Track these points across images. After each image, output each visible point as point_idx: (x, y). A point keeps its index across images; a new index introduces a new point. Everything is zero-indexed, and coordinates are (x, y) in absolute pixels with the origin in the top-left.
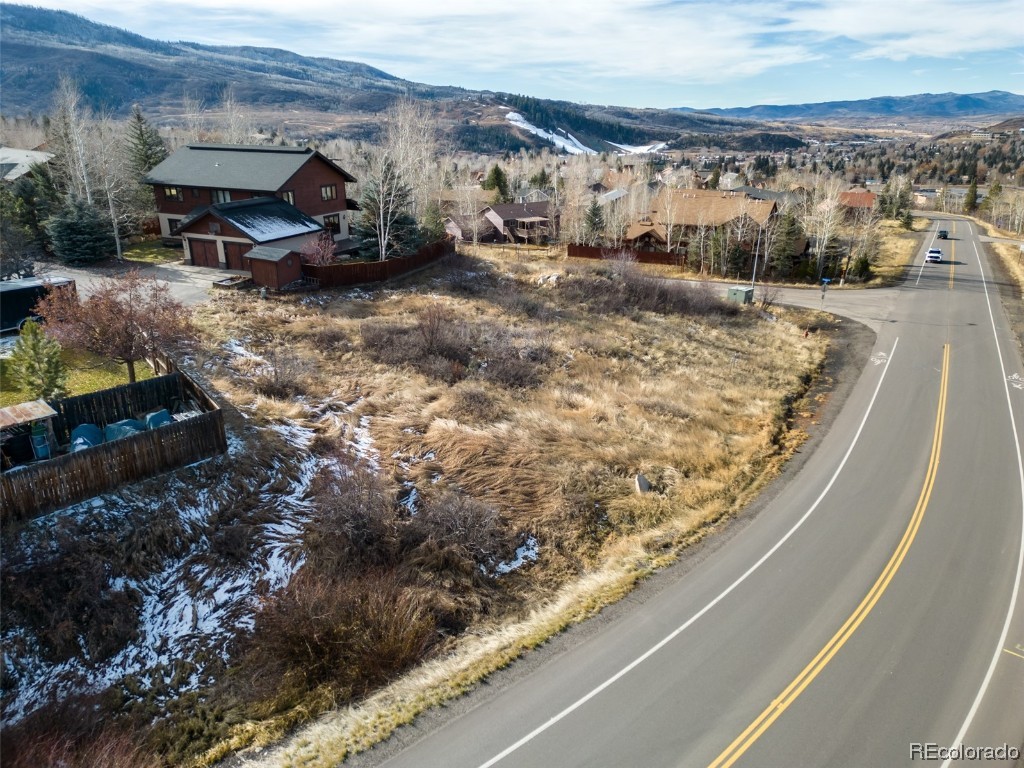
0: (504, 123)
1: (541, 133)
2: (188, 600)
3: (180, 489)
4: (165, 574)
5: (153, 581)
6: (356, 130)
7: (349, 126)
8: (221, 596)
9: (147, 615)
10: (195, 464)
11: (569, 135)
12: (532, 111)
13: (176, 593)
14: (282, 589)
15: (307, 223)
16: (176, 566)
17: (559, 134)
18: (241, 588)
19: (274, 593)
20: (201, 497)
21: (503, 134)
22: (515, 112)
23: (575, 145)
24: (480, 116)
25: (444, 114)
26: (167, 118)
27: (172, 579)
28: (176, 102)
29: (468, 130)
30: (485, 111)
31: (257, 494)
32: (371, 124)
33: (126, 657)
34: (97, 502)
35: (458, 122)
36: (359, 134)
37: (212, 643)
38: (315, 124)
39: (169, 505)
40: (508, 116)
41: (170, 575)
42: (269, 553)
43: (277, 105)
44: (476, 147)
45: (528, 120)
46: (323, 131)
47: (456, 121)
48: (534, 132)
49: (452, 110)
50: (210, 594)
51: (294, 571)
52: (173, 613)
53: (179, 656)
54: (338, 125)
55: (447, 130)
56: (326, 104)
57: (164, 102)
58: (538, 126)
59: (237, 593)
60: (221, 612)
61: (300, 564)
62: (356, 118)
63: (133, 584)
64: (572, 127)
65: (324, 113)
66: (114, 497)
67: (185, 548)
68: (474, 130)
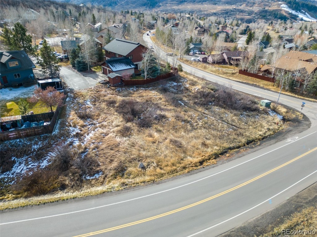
0: (279, 8)
1: (294, 12)
2: (24, 165)
3: (36, 141)
4: (23, 159)
5: (20, 160)
6: (223, 11)
7: (221, 10)
8: (30, 166)
9: (15, 166)
10: (43, 135)
11: (306, 13)
12: (292, 4)
13: (23, 163)
14: (42, 168)
15: (131, 65)
16: (26, 157)
17: (302, 12)
18: (35, 165)
19: (40, 169)
20: (39, 143)
21: (278, 13)
22: (285, 4)
23: (308, 17)
24: (270, 6)
25: (256, 5)
26: (168, 8)
27: (24, 160)
28: (172, 3)
29: (263, 11)
30: (273, 4)
31: (52, 145)
32: (229, 9)
33: (6, 174)
34: (18, 140)
35: (261, 8)
36: (224, 13)
37: (22, 176)
38: (211, 9)
39: (32, 144)
40: (281, 6)
41: (24, 159)
42: (45, 159)
43: (200, 3)
44: (265, 18)
45: (290, 7)
46: (212, 12)
47: (260, 8)
48: (290, 12)
49: (260, 4)
50: (28, 165)
51: (47, 165)
52: (19, 167)
53: (14, 176)
54: (218, 10)
55: (256, 11)
56: (216, 2)
57: (168, 3)
58: (293, 10)
59: (33, 166)
60: (28, 170)
61: (50, 163)
62: (225, 7)
63: (16, 159)
64: (308, 10)
65: (214, 6)
66: (22, 140)
67: (30, 154)
68: (266, 11)
